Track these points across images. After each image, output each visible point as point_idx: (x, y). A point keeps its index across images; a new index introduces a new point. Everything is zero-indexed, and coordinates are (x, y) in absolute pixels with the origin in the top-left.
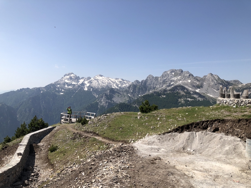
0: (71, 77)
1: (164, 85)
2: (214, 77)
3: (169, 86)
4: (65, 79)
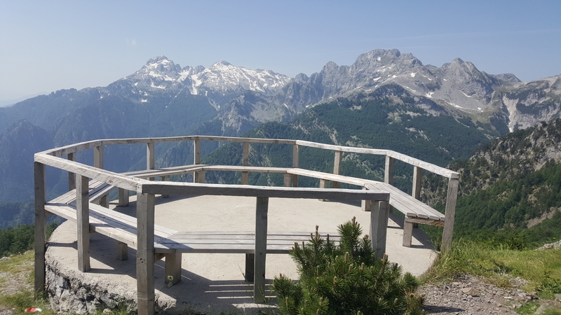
0: (162, 66)
1: (359, 84)
2: (464, 66)
3: (370, 86)
4: (150, 70)
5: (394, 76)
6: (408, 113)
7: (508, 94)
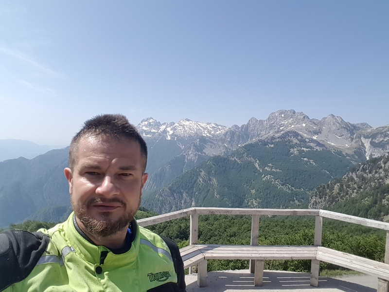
0: (150, 123)
1: (271, 131)
2: (336, 119)
3: (278, 132)
4: (143, 126)
5: (293, 126)
6: (303, 149)
7: (364, 135)
